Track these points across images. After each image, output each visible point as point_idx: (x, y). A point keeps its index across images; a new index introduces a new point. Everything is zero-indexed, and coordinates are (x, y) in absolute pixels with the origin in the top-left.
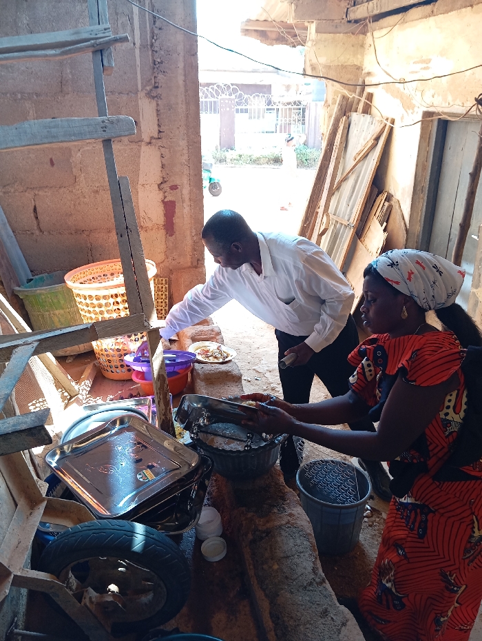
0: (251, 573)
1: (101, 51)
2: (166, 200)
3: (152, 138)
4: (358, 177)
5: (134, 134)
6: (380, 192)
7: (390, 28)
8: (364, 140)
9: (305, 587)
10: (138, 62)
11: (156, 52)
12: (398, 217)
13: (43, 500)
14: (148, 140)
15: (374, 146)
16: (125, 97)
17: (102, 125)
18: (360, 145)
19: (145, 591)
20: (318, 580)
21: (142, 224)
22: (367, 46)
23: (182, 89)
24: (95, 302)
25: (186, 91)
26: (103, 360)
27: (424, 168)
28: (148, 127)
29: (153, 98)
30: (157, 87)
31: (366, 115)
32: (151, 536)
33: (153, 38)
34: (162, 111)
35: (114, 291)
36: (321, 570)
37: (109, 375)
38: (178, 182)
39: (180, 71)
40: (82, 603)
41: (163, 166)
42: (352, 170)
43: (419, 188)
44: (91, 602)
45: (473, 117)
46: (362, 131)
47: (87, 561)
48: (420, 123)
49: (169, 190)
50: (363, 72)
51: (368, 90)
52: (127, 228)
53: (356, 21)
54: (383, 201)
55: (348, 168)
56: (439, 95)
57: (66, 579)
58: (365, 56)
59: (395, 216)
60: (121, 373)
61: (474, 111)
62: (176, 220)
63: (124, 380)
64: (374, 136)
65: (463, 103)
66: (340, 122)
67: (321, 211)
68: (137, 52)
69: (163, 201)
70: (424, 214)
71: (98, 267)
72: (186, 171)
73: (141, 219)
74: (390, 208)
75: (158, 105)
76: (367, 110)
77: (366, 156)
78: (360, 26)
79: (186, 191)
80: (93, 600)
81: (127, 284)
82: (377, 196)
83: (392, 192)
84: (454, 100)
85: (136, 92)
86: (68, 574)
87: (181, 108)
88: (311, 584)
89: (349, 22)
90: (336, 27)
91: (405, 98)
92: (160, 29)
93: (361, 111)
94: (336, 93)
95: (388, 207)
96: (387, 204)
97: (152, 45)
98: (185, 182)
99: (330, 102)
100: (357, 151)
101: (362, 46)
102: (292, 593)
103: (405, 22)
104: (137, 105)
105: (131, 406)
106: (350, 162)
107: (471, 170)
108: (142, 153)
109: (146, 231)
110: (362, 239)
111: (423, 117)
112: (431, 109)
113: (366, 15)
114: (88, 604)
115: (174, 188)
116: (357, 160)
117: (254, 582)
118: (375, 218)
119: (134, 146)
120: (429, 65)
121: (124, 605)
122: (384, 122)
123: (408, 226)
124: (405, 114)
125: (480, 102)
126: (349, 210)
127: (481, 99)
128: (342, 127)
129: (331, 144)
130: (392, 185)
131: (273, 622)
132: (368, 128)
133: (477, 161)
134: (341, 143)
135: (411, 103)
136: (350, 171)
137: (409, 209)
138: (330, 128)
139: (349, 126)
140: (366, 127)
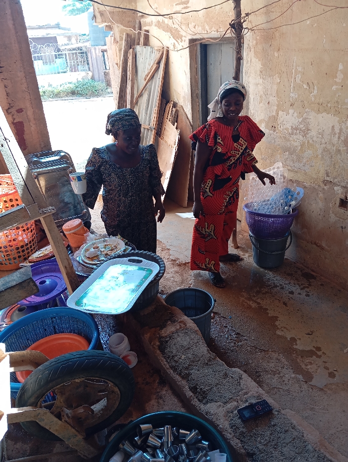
0: (166, 366)
2: (15, 121)
4: (150, 92)
6: (168, 102)
8: (149, 65)
12: (184, 118)
15: (157, 69)
18: (147, 70)
20: (212, 357)
23: (13, 31)
25: (17, 33)
27: (196, 80)
31: (147, 47)
38: (22, 106)
39: (9, 17)
41: (7, 94)
42: (144, 87)
43: (194, 95)
44: (69, 417)
45: (228, 39)
46: (146, 59)
48: (188, 49)
49: (16, 113)
50: (138, 15)
51: (144, 28)
52: (6, 139)
54: (171, 107)
55: (141, 87)
56: (199, 26)
58: (138, 4)
59: (182, 117)
61: (228, 35)
62: (26, 137)
64: (157, 61)
65: (217, 30)
66: (129, 54)
69: (13, 123)
70: (201, 115)
72: (27, 97)
74: (177, 111)
76: (147, 43)
77: (152, 77)
79: (30, 113)
82: (166, 105)
83: (176, 100)
84: (210, 29)
87: (15, 47)
91: (174, 31)
93: (142, 44)
94: (121, 32)
95: (175, 112)
96: (174, 109)
98: (28, 106)
99: (118, 39)
100: (146, 73)
106: (142, 82)
110: (161, 137)
111: (190, 43)
112: (195, 37)
115: (20, 111)
116: (147, 80)
118: (168, 121)
120: (188, 5)
122: (161, 50)
123: (192, 123)
124: (176, 43)
125: (232, 26)
126: (148, 118)
127: (234, 24)
128: (130, 57)
129: (125, 70)
130: (174, 93)
131: (193, 392)
132: (150, 56)
133: (236, 67)
134: (132, 69)
135: (179, 34)
136: (143, 90)
137: (191, 111)
138: (122, 58)
139: (136, 55)
140: (148, 55)
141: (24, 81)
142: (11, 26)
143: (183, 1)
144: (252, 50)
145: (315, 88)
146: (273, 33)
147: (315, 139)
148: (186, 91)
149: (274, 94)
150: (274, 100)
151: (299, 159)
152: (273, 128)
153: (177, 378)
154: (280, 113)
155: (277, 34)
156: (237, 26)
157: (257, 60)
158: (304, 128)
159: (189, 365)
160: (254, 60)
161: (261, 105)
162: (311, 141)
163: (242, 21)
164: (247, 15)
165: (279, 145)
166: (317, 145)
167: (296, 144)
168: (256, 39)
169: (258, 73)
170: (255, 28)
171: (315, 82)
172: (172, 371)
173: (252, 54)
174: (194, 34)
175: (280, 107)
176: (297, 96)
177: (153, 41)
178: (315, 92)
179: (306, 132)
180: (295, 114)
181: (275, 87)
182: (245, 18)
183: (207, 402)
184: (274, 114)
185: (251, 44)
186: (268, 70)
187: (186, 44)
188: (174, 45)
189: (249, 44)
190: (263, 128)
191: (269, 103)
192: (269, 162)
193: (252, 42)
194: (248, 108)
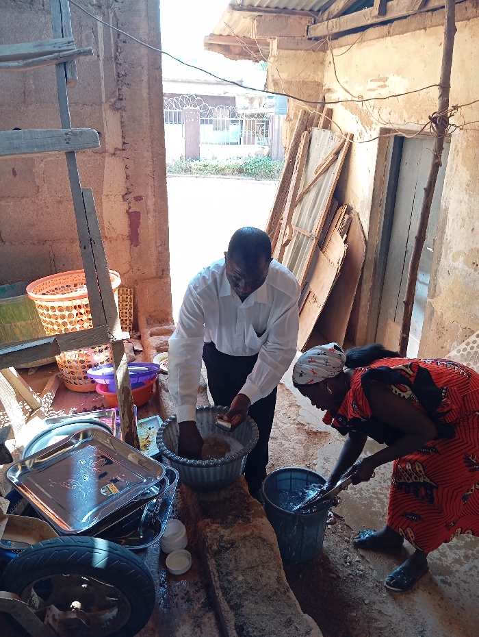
0: (216, 584)
1: (65, 63)
2: (131, 211)
3: (116, 149)
4: (320, 190)
5: (98, 146)
6: (341, 205)
7: (349, 47)
8: (325, 153)
9: (270, 597)
10: (102, 74)
11: (120, 64)
12: (357, 230)
13: (4, 517)
14: (112, 152)
15: (334, 160)
16: (89, 109)
17: (65, 137)
18: (321, 159)
19: (109, 607)
20: (282, 590)
21: (106, 234)
22: (327, 63)
23: (146, 102)
24: (57, 313)
25: (150, 104)
26: (66, 371)
27: (382, 182)
28: (113, 138)
29: (118, 109)
30: (122, 99)
31: (326, 130)
32: (115, 552)
33: (117, 51)
34: (126, 123)
35: (78, 302)
36: (285, 579)
37: (72, 387)
38: (142, 194)
39: (145, 84)
40: (45, 622)
41: (127, 177)
42: (313, 182)
43: (377, 201)
44: (54, 620)
45: (427, 134)
46: (323, 146)
47: (50, 579)
48: (378, 139)
49: (133, 200)
50: (324, 88)
51: (328, 106)
52: (91, 240)
53: (317, 39)
54: (343, 214)
55: (310, 182)
56: (395, 112)
57: (28, 598)
58: (325, 75)
59: (355, 228)
60: (84, 385)
61: (427, 129)
62: (140, 231)
63: (87, 393)
64: (334, 151)
65: (418, 121)
66: (302, 137)
67: (284, 222)
68: (101, 64)
69: (127, 212)
70: (381, 229)
71: (61, 277)
72: (151, 182)
73: (105, 229)
74: (350, 220)
75: (122, 116)
76: (327, 125)
77: (326, 170)
78: (321, 44)
79: (150, 202)
80: (57, 617)
81: (90, 295)
82: (338, 208)
83: (351, 204)
84: (410, 118)
85: (101, 104)
86: (30, 592)
87: (146, 121)
88: (275, 594)
89: (310, 39)
90: (298, 44)
91: (363, 115)
92: (124, 42)
93: (322, 125)
94: (297, 108)
95: (348, 220)
96: (347, 216)
97: (116, 58)
98: (150, 193)
99: (292, 116)
100: (319, 164)
101: (322, 63)
102: (256, 603)
103: (363, 41)
104: (101, 117)
105: (94, 419)
106: (311, 175)
107: (426, 185)
108: (106, 165)
109: (110, 241)
110: (324, 250)
111: (381, 133)
112: (388, 126)
113: (326, 33)
114: (51, 622)
115: (138, 199)
116: (318, 173)
117: (219, 593)
118: (336, 230)
119: (98, 157)
120: (386, 83)
121: (88, 622)
122: (344, 137)
123: (367, 238)
124: (364, 130)
125: (433, 120)
126: (311, 222)
127: (436, 118)
128: (303, 141)
129: (292, 157)
130: (351, 198)
131: (237, 633)
132: (328, 143)
133: (432, 176)
134: (302, 156)
135: (369, 119)
136: (311, 184)
137: (368, 222)
138: (292, 141)
139: (310, 141)
140: (326, 142)
141: (150, 163)
142: (145, 95)
143: (380, 76)
144: (460, 154)
148: (367, 195)
152: (475, 265)
153: (225, 605)
156: (441, 122)
157: (465, 169)
160: (461, 168)
161: (462, 230)
163: (449, 115)
164: (455, 108)
168: (468, 141)
169: (464, 186)
170: (469, 126)
173: (459, 160)
182: (453, 112)
184: (478, 246)
185: (459, 146)
186: (476, 184)
187: (376, 133)
188: (361, 134)
189: (456, 146)
190: (460, 264)
191: (473, 229)
192: (463, 312)
193: (462, 144)
194: (443, 232)
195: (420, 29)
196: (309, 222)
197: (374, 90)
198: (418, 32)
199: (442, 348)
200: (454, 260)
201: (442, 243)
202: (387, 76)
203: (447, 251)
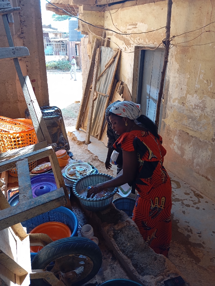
1: (6, 15)
4: (108, 75)
5: (29, 55)
6: (118, 81)
7: (117, 9)
8: (109, 58)
11: (22, 16)
15: (113, 61)
17: (13, 51)
18: (107, 61)
22: (106, 17)
23: (35, 34)
25: (37, 35)
27: (137, 70)
29: (21, 38)
30: (23, 33)
31: (108, 48)
34: (26, 45)
38: (35, 78)
39: (34, 26)
41: (27, 71)
42: (105, 71)
43: (135, 79)
45: (161, 49)
46: (107, 55)
48: (134, 52)
49: (31, 82)
50: (105, 28)
51: (108, 36)
52: (31, 100)
53: (100, 6)
55: (103, 71)
56: (142, 39)
58: (105, 22)
59: (126, 91)
61: (161, 46)
64: (114, 57)
65: (153, 43)
66: (97, 51)
67: (93, 90)
70: (137, 91)
72: (39, 73)
73: (18, 97)
74: (123, 87)
75: (24, 41)
76: (108, 45)
77: (110, 66)
78: (102, 8)
79: (39, 82)
80: (64, 276)
82: (117, 83)
83: (123, 81)
84: (149, 42)
85: (13, 35)
87: (35, 43)
89: (97, 6)
90: (92, 8)
91: (126, 40)
92: (23, 5)
93: (106, 46)
94: (94, 37)
95: (122, 87)
96: (121, 86)
97: (20, 13)
98: (39, 78)
99: (91, 41)
100: (106, 63)
101: (103, 17)
103: (123, 7)
106: (103, 68)
109: (21, 103)
110: (112, 101)
111: (135, 48)
112: (138, 45)
113: (106, 3)
115: (33, 81)
116: (106, 67)
118: (117, 92)
119: (13, 61)
120: (136, 26)
122: (117, 51)
123: (132, 95)
124: (127, 48)
125: (164, 42)
126: (105, 89)
127: (165, 41)
128: (98, 53)
129: (94, 60)
130: (123, 78)
131: (135, 267)
132: (110, 53)
133: (164, 67)
134: (98, 60)
135: (129, 43)
136: (103, 72)
137: (132, 88)
138: (92, 53)
139: (101, 52)
140: (109, 53)
141: (38, 63)
142: (34, 31)
143: (134, 23)
144: (174, 57)
145: (212, 83)
146: (188, 48)
147: (209, 113)
148: (130, 76)
149: (185, 84)
150: (184, 87)
151: (198, 124)
152: (183, 104)
153: (125, 257)
154: (188, 95)
155: (190, 49)
156: (167, 43)
157: (176, 63)
158: (202, 106)
159: (133, 250)
160: (174, 63)
161: (176, 89)
162: (206, 114)
163: (170, 40)
164: (174, 37)
165: (186, 114)
166: (210, 117)
167: (196, 115)
168: (177, 51)
169: (177, 71)
170: (177, 45)
171: (212, 80)
172: (121, 253)
173: (174, 59)
174: (138, 43)
175: (188, 92)
176: (199, 87)
177: (113, 44)
178: (211, 86)
179: (203, 108)
180: (198, 97)
181: (186, 80)
182: (172, 39)
183: (144, 275)
184: (184, 95)
186: (182, 70)
187: (133, 49)
188: (125, 48)
189: (172, 54)
190: (176, 103)
191: (181, 89)
192: (178, 123)
193: (174, 53)
194: (168, 91)
195: (152, 2)
196: (104, 89)
197: (131, 29)
198: (151, 3)
199: (170, 139)
200: (174, 102)
201: (167, 95)
202: (137, 23)
203: (170, 99)
